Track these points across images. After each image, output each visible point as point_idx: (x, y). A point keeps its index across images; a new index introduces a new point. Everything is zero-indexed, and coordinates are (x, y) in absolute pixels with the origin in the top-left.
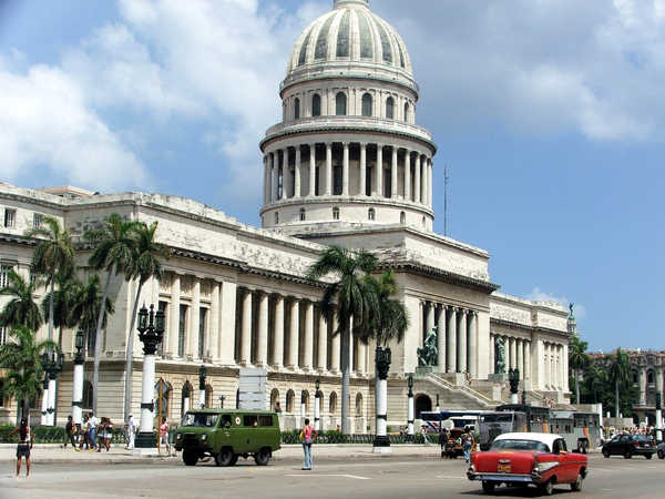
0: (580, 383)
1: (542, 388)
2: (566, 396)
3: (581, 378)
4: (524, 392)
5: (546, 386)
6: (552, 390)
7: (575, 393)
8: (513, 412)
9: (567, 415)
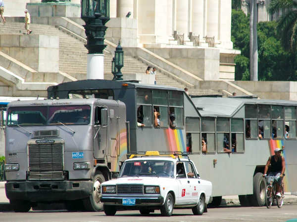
0: (262, 26)
1: (165, 40)
2: (224, 59)
3: (264, 16)
4: (119, 50)
5: (175, 35)
6: (189, 45)
7: (246, 53)
8: (91, 101)
9: (229, 108)
